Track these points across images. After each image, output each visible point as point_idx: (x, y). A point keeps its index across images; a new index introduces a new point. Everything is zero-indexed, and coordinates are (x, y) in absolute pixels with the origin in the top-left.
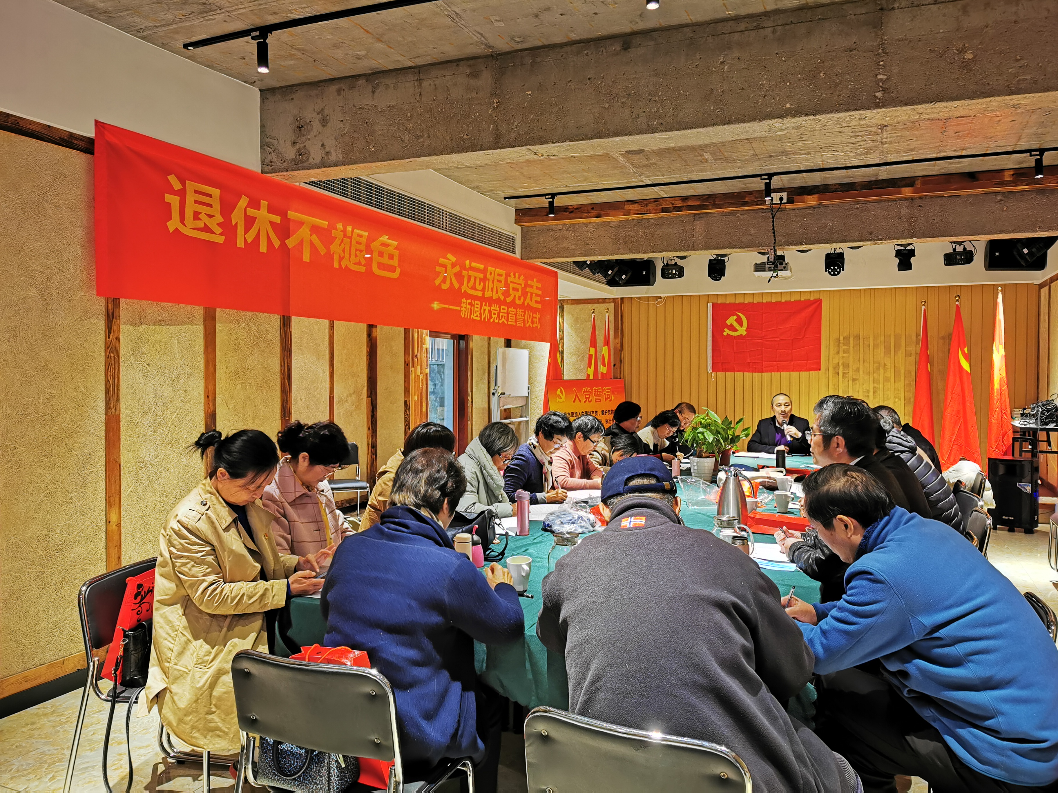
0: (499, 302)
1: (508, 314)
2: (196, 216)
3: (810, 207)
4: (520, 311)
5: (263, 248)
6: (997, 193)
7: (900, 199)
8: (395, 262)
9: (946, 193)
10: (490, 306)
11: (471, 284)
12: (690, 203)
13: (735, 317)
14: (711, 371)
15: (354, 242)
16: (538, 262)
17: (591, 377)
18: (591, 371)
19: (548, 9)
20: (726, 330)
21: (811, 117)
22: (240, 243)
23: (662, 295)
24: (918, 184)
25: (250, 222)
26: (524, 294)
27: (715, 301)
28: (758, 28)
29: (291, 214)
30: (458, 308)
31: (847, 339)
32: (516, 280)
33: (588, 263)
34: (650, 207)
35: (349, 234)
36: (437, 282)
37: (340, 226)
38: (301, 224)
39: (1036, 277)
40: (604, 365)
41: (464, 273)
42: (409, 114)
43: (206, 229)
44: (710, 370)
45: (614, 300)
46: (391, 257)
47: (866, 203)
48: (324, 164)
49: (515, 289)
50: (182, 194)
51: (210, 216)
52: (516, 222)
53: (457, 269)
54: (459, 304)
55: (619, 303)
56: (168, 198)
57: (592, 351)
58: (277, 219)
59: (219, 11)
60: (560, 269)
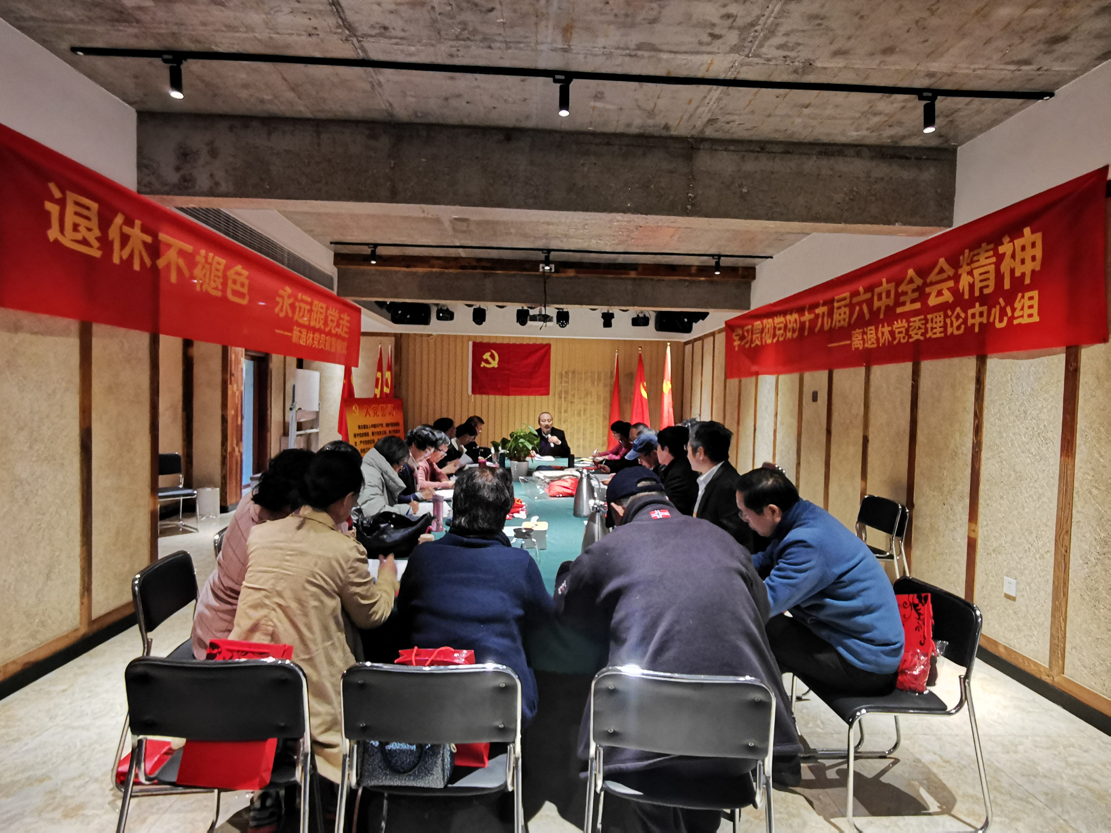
0: (320, 331)
1: (326, 341)
2: (76, 227)
3: (568, 278)
4: (334, 339)
5: (137, 267)
6: (686, 281)
7: (628, 279)
8: (245, 290)
10: (314, 334)
11: (301, 314)
12: (483, 264)
13: (489, 353)
15: (213, 269)
16: (349, 300)
17: (378, 396)
18: (378, 392)
20: (482, 362)
21: (644, 216)
22: (116, 260)
23: (434, 333)
24: (640, 269)
25: (125, 239)
26: (338, 325)
28: (608, 144)
29: (163, 237)
30: (289, 334)
31: (567, 373)
32: (333, 313)
33: (388, 303)
34: (451, 264)
35: (210, 260)
36: (277, 310)
37: (203, 252)
38: (169, 246)
39: (683, 337)
40: (387, 386)
41: (297, 304)
42: (306, 161)
43: (85, 242)
44: (470, 393)
45: (395, 335)
46: (243, 285)
47: (605, 278)
48: (212, 193)
49: (332, 321)
50: (62, 203)
51: (89, 230)
52: (335, 264)
53: (291, 301)
54: (291, 330)
55: (398, 338)
56: (49, 206)
57: (379, 375)
58: (149, 239)
59: (135, 24)
60: (364, 307)
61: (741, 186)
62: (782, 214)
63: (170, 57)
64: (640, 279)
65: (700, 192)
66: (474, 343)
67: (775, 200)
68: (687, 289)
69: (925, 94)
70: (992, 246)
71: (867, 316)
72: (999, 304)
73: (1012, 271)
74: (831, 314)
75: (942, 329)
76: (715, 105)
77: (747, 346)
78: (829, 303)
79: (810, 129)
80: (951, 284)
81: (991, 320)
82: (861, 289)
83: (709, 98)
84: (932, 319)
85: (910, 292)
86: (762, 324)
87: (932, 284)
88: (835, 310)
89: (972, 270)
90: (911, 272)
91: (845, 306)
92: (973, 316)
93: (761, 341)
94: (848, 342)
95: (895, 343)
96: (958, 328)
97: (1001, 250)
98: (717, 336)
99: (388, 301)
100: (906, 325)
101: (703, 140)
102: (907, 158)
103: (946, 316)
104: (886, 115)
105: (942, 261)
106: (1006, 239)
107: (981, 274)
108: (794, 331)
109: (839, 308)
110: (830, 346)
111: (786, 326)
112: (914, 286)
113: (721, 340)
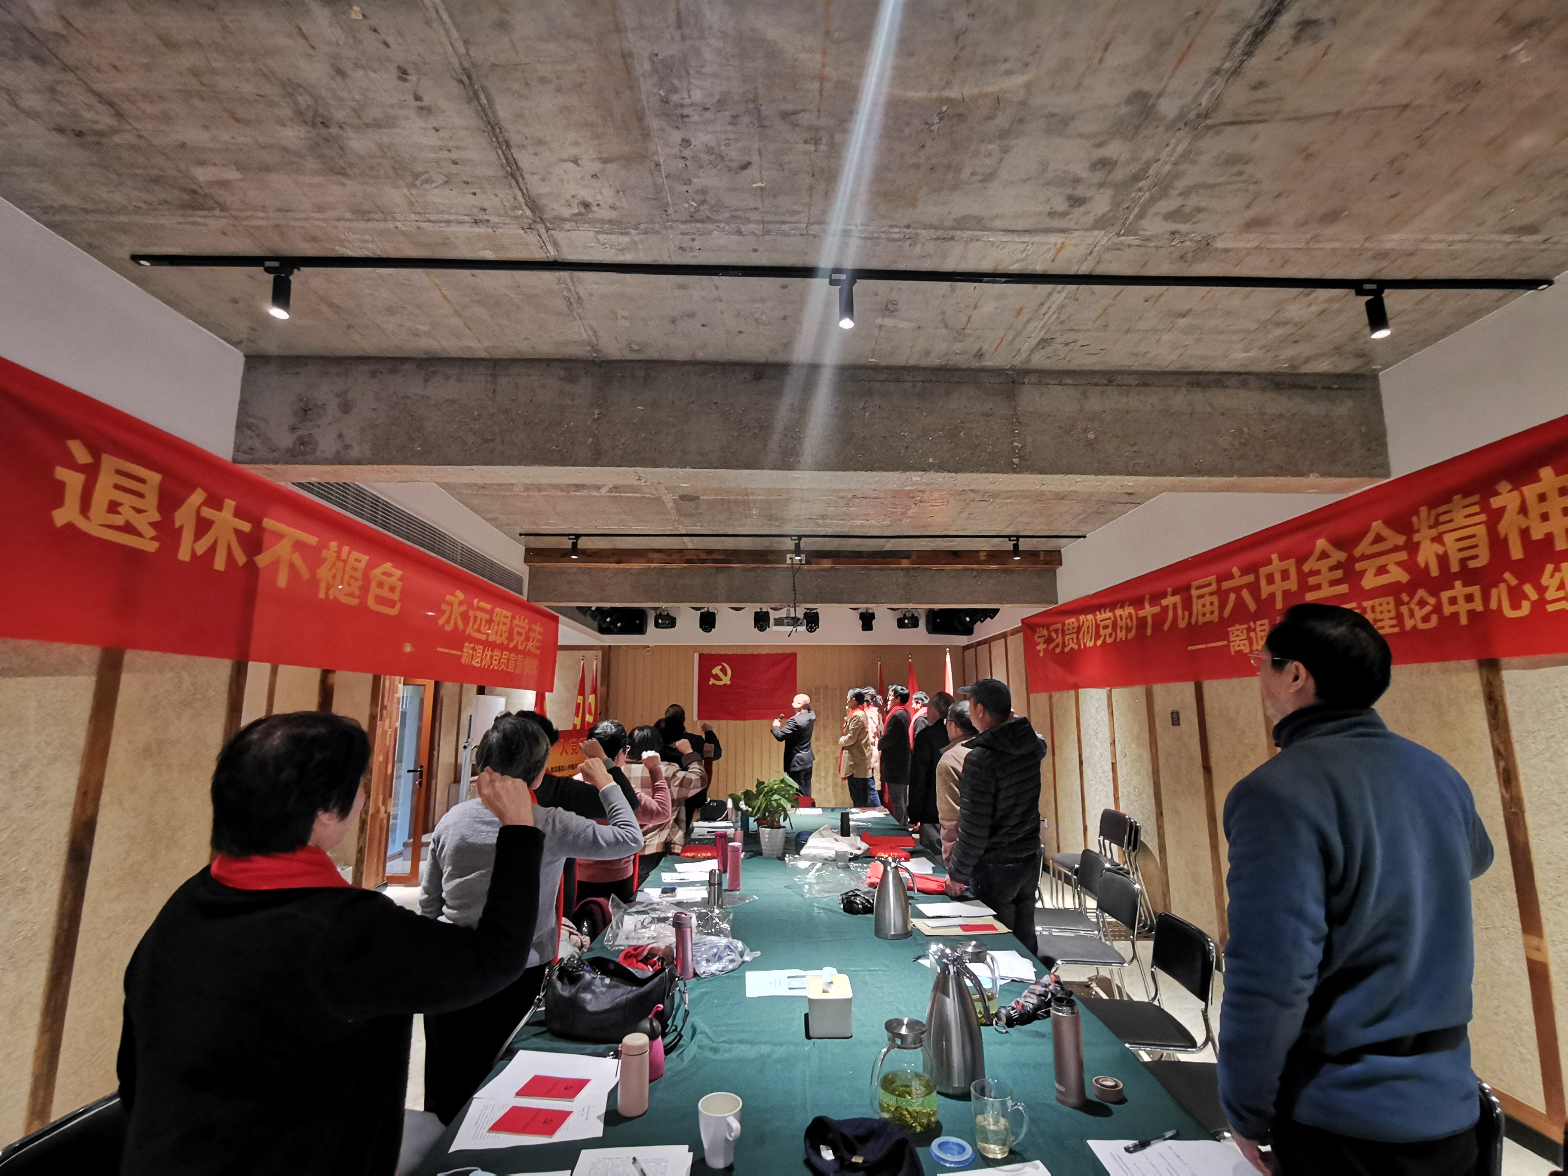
0: (502, 647)
1: (508, 660)
2: (113, 507)
3: (823, 570)
4: (520, 657)
5: (219, 564)
6: (973, 570)
7: (898, 569)
8: (396, 596)
9: (934, 567)
10: (492, 651)
11: (476, 627)
12: (715, 556)
13: (720, 667)
15: (348, 567)
18: (578, 721)
19: (692, 315)
20: (711, 679)
21: (953, 475)
22: (184, 554)
23: (650, 645)
24: (914, 556)
25: (203, 526)
26: (527, 639)
27: (703, 652)
28: (897, 380)
29: (269, 523)
30: (459, 653)
32: (521, 623)
33: (593, 609)
34: (674, 557)
35: (344, 556)
36: (441, 621)
37: (334, 545)
38: (280, 536)
40: (590, 714)
41: (471, 613)
42: (476, 413)
43: (128, 528)
45: (602, 648)
46: (392, 589)
47: (870, 569)
48: (339, 460)
49: (519, 634)
50: (91, 472)
51: (139, 511)
52: (526, 561)
53: (464, 608)
54: (461, 648)
55: (606, 652)
56: (61, 473)
57: (580, 699)
58: (246, 527)
59: (217, 212)
60: (561, 614)
61: (1085, 431)
62: (1148, 467)
63: (276, 264)
64: (914, 569)
65: (1030, 439)
66: (701, 655)
67: (1136, 448)
68: (974, 580)
69: (1367, 287)
70: (1476, 498)
71: (1252, 606)
72: (1504, 581)
73: (1525, 533)
74: (1187, 604)
75: (1394, 622)
76: (1055, 316)
77: (1058, 650)
78: (1184, 590)
79: (1178, 352)
80: (1403, 556)
81: (1493, 605)
82: (1235, 571)
83: (1047, 305)
84: (1373, 608)
85: (1324, 570)
86: (1078, 621)
87: (1364, 557)
88: (1194, 600)
89: (1441, 535)
90: (1321, 544)
91: (1211, 594)
92: (1453, 601)
93: (1078, 643)
94: (1225, 643)
96: (1426, 619)
97: (1496, 502)
98: (1009, 638)
99: (594, 606)
101: (1027, 372)
102: (1313, 388)
103: (1399, 603)
104: (1295, 324)
105: (1377, 526)
106: (1504, 487)
107: (1458, 540)
108: (1128, 630)
109: (1200, 597)
111: (1115, 624)
112: (1332, 561)
113: (1016, 643)
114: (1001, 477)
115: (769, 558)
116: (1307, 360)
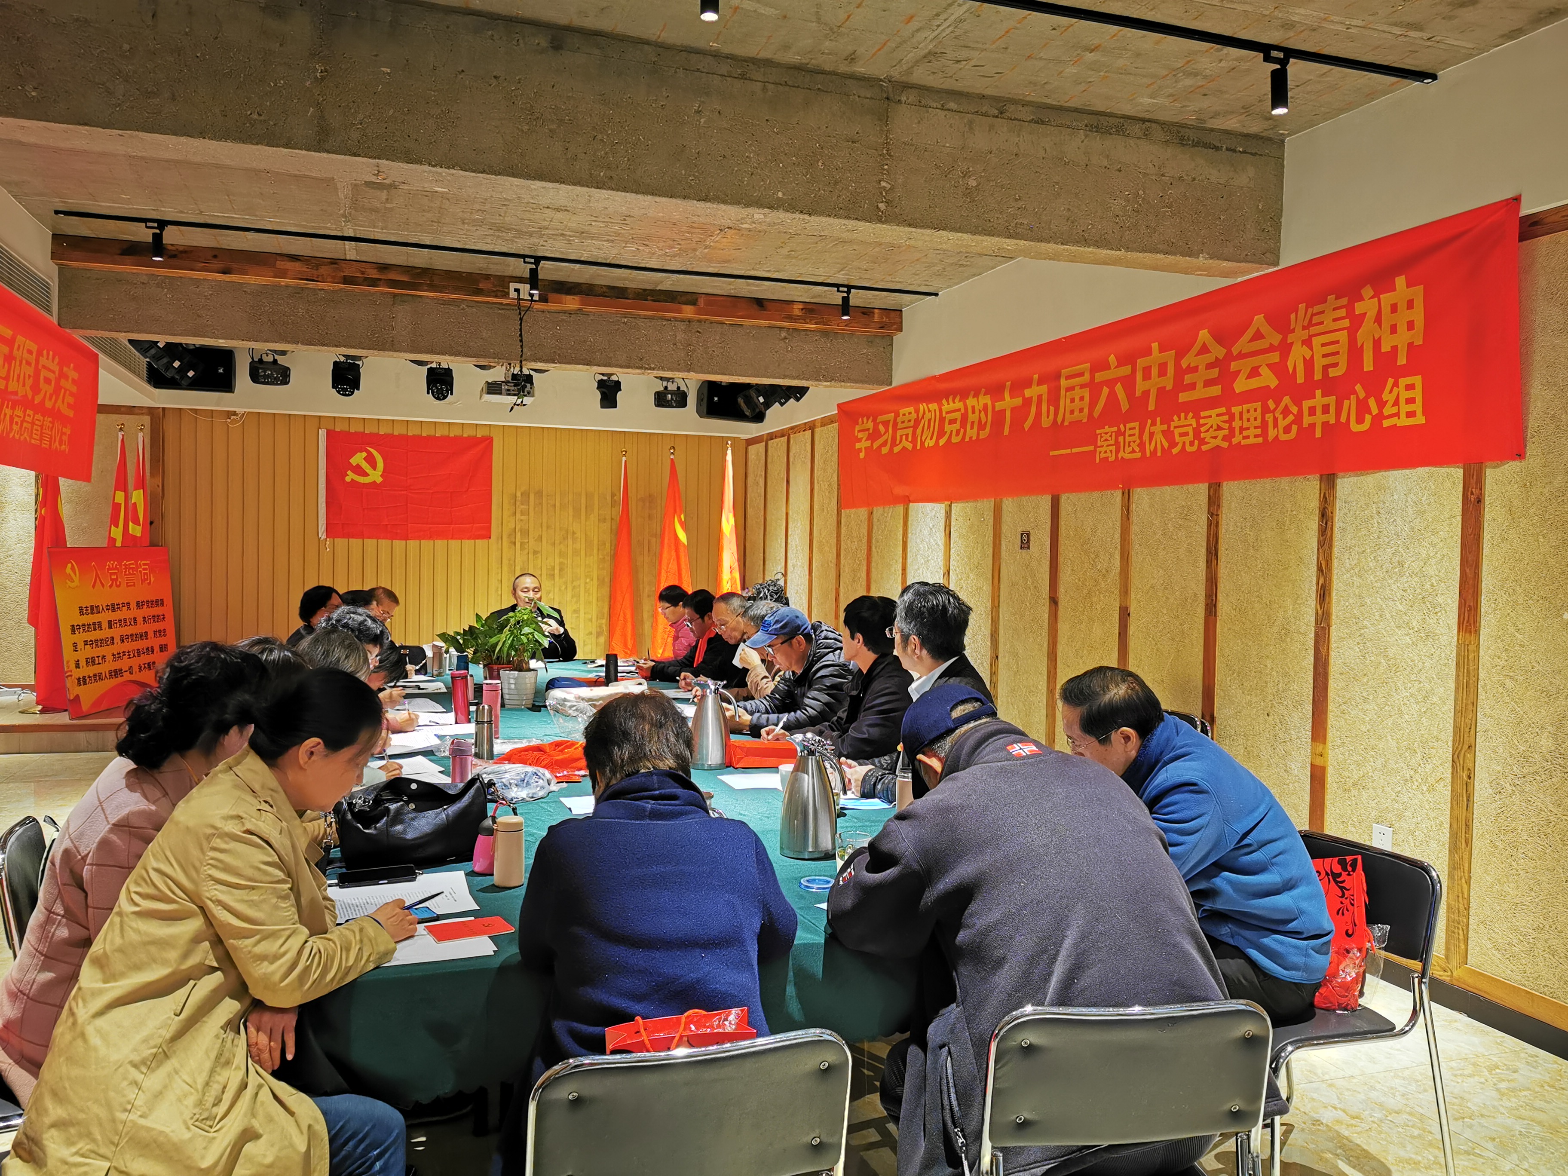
0: (24, 402)
1: (33, 424)
3: (562, 312)
4: (47, 421)
7: (676, 319)
9: (728, 320)
10: (13, 408)
12: (393, 276)
13: (364, 454)
14: (324, 537)
17: (118, 544)
20: (349, 472)
23: (237, 410)
26: (58, 390)
27: (331, 427)
32: (49, 363)
34: (323, 270)
39: (747, 431)
40: (136, 522)
44: (322, 535)
45: (151, 411)
47: (636, 317)
49: (48, 381)
52: (54, 256)
55: (157, 416)
57: (120, 497)
61: (966, 175)
64: (699, 321)
65: (900, 181)
66: (329, 433)
67: (1020, 203)
68: (782, 344)
69: (1274, 54)
70: (1344, 301)
71: (1125, 406)
72: (1355, 393)
73: (1377, 343)
74: (1054, 399)
75: (1259, 431)
77: (885, 450)
78: (1052, 379)
80: (1275, 357)
81: (1343, 419)
82: (1112, 359)
83: (942, 17)
84: (1241, 413)
85: (1202, 368)
86: (917, 411)
87: (1241, 356)
88: (1063, 392)
89: (1311, 337)
90: (1204, 335)
91: (1082, 386)
92: (1312, 411)
93: (914, 441)
94: (1091, 448)
95: (1175, 451)
96: (1287, 430)
97: (1359, 308)
98: (818, 430)
99: (162, 341)
100: (1194, 422)
101: (906, 86)
103: (1266, 410)
104: (1205, 77)
105: (1259, 320)
106: (1368, 292)
107: (1323, 345)
108: (982, 427)
109: (1069, 389)
110: (1052, 453)
111: (965, 417)
112: (1209, 358)
113: (828, 437)
114: (862, 225)
115: (481, 286)
116: (1216, 115)
